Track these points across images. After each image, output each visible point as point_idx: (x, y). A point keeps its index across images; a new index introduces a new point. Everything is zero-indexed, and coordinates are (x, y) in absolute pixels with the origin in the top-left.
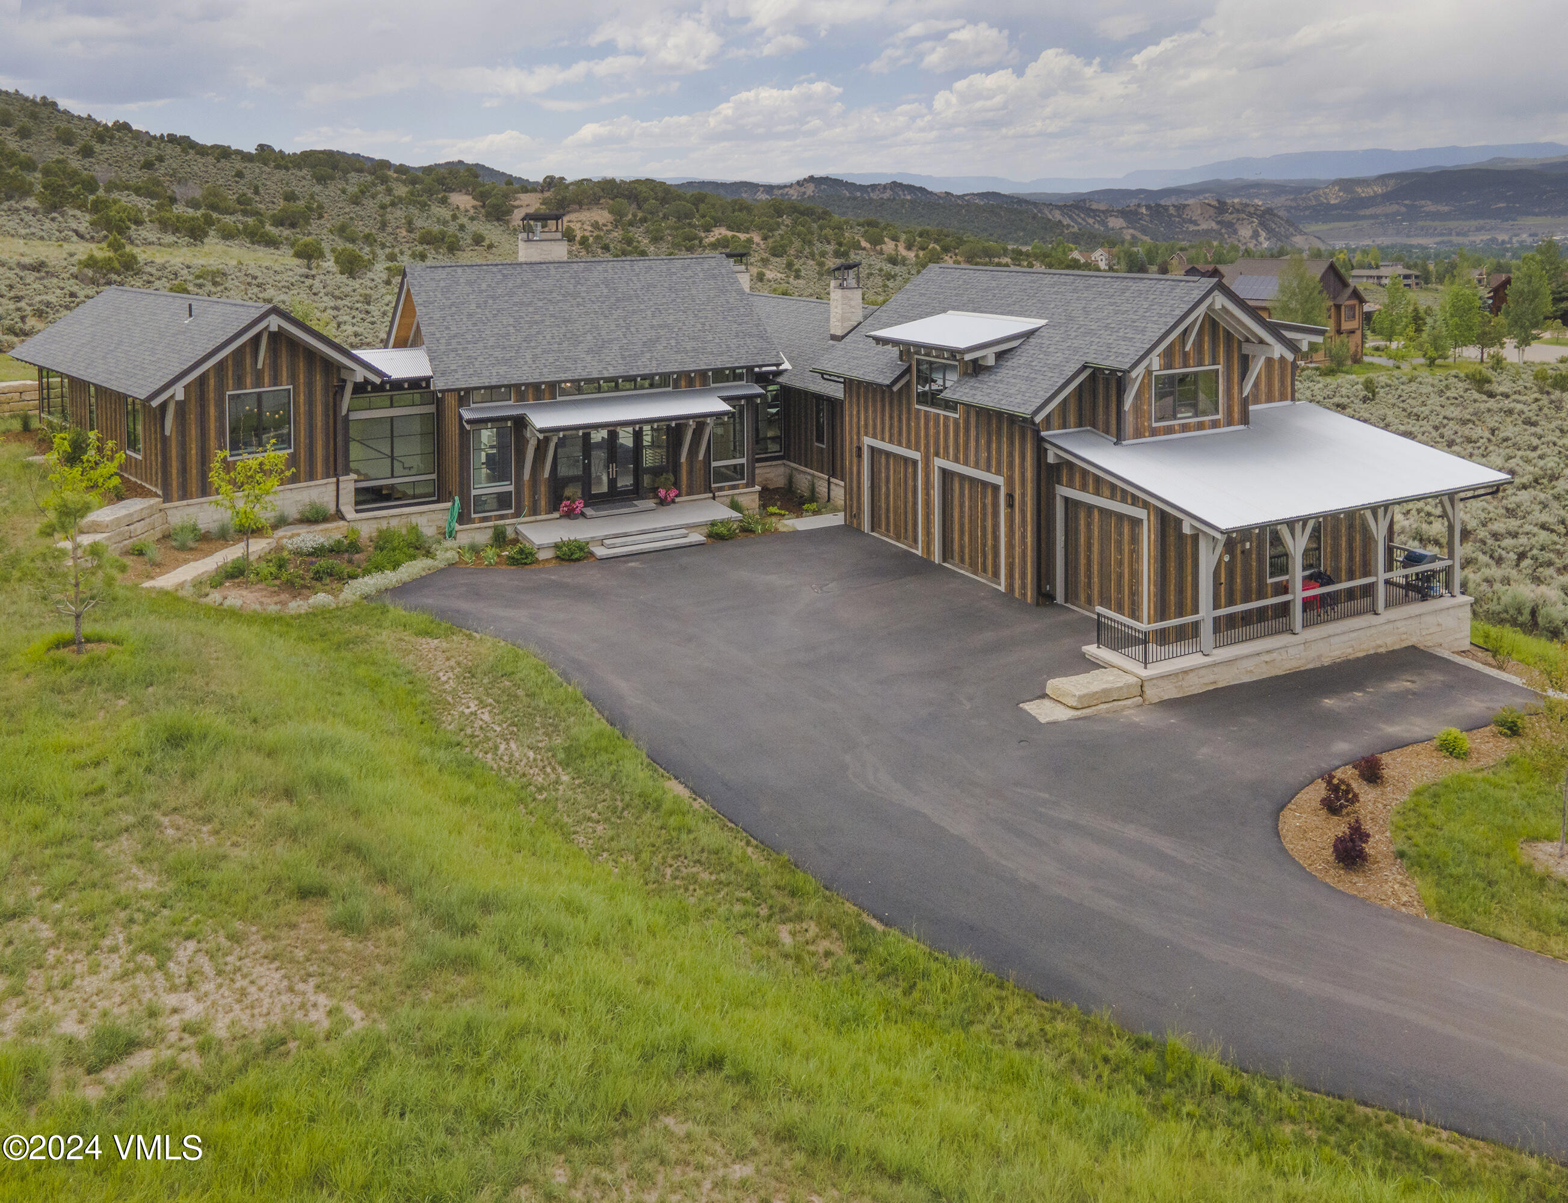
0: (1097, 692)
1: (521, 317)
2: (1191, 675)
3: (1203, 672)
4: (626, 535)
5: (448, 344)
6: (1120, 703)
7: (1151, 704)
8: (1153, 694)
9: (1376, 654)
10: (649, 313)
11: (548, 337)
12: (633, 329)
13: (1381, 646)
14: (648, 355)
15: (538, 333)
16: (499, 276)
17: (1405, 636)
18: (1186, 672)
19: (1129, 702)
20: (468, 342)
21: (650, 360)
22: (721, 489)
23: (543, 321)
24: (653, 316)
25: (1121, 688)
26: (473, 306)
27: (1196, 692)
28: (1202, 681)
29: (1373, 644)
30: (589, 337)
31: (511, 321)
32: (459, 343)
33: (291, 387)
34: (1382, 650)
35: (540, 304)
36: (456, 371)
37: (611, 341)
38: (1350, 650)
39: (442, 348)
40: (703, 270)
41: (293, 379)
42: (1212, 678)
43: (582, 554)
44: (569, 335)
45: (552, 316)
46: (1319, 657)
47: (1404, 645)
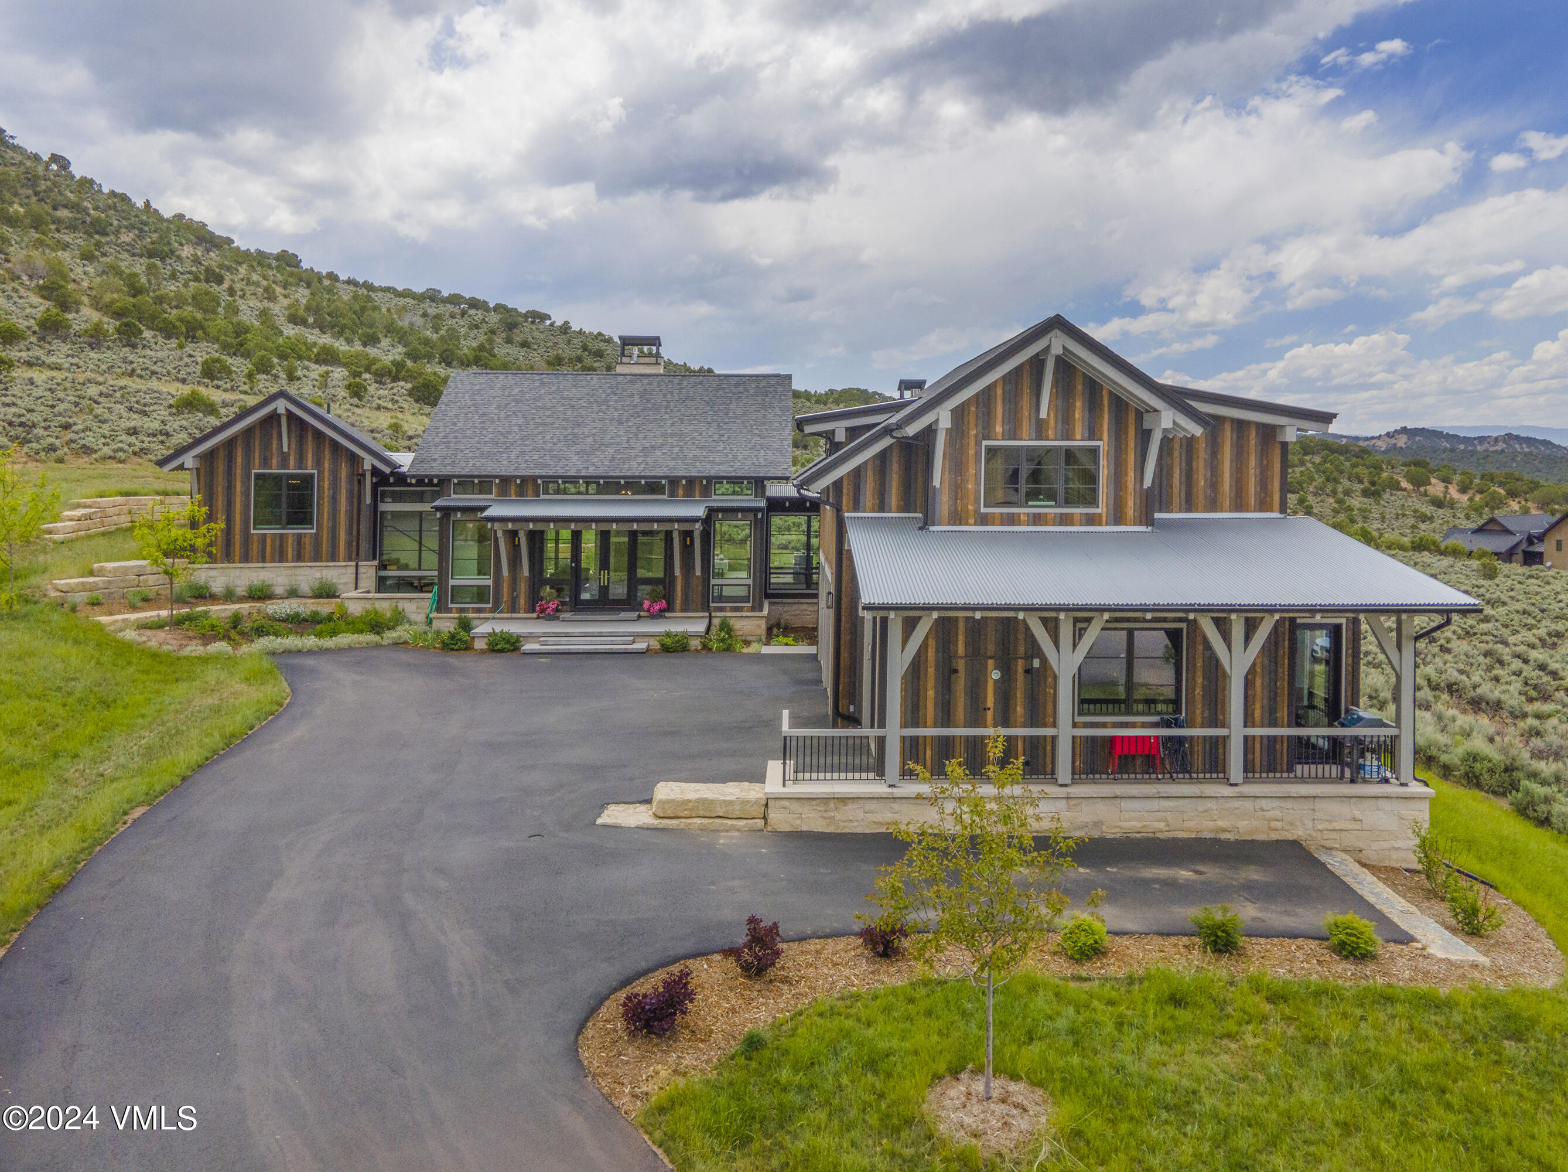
0: (690, 801)
1: (533, 419)
2: (851, 806)
3: (871, 805)
4: (567, 635)
5: (445, 437)
6: (726, 821)
7: (776, 832)
8: (781, 820)
9: (1216, 841)
10: (669, 422)
11: (548, 437)
12: (641, 436)
13: (1224, 830)
14: (640, 460)
15: (540, 433)
16: (537, 384)
17: (1279, 824)
18: (844, 800)
19: (742, 823)
20: (465, 437)
21: (639, 464)
22: (721, 609)
23: (552, 424)
24: (672, 425)
25: (731, 802)
26: (492, 407)
27: (859, 830)
28: (871, 817)
29: (1211, 824)
30: (590, 439)
31: (521, 421)
32: (456, 437)
33: (315, 471)
34: (1231, 837)
35: (561, 409)
36: (435, 460)
37: (608, 445)
38: (1162, 825)
39: (437, 440)
40: (757, 387)
41: (318, 463)
42: (889, 817)
43: (508, 646)
44: (570, 437)
45: (565, 419)
46: (1098, 824)
47: (1274, 836)
